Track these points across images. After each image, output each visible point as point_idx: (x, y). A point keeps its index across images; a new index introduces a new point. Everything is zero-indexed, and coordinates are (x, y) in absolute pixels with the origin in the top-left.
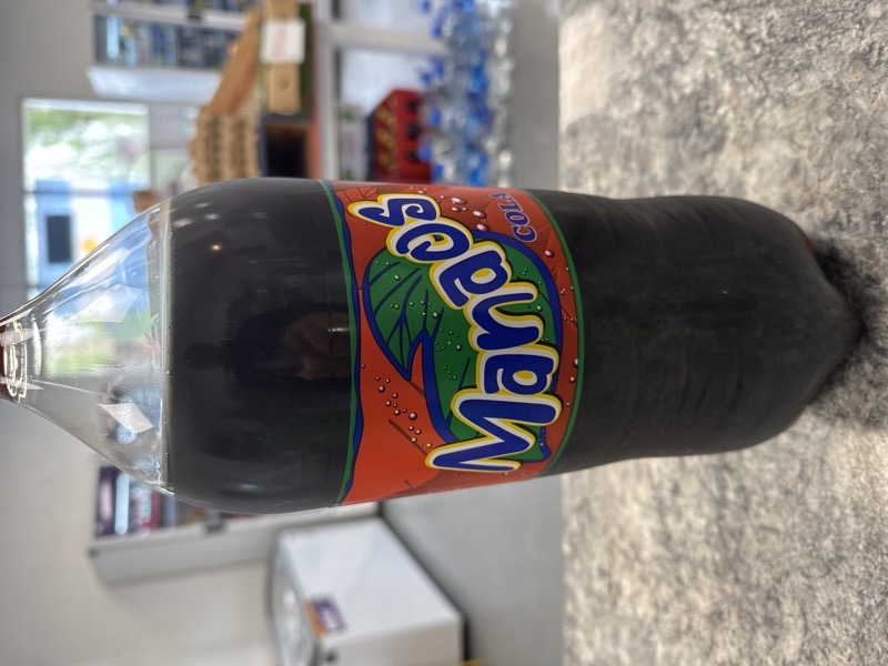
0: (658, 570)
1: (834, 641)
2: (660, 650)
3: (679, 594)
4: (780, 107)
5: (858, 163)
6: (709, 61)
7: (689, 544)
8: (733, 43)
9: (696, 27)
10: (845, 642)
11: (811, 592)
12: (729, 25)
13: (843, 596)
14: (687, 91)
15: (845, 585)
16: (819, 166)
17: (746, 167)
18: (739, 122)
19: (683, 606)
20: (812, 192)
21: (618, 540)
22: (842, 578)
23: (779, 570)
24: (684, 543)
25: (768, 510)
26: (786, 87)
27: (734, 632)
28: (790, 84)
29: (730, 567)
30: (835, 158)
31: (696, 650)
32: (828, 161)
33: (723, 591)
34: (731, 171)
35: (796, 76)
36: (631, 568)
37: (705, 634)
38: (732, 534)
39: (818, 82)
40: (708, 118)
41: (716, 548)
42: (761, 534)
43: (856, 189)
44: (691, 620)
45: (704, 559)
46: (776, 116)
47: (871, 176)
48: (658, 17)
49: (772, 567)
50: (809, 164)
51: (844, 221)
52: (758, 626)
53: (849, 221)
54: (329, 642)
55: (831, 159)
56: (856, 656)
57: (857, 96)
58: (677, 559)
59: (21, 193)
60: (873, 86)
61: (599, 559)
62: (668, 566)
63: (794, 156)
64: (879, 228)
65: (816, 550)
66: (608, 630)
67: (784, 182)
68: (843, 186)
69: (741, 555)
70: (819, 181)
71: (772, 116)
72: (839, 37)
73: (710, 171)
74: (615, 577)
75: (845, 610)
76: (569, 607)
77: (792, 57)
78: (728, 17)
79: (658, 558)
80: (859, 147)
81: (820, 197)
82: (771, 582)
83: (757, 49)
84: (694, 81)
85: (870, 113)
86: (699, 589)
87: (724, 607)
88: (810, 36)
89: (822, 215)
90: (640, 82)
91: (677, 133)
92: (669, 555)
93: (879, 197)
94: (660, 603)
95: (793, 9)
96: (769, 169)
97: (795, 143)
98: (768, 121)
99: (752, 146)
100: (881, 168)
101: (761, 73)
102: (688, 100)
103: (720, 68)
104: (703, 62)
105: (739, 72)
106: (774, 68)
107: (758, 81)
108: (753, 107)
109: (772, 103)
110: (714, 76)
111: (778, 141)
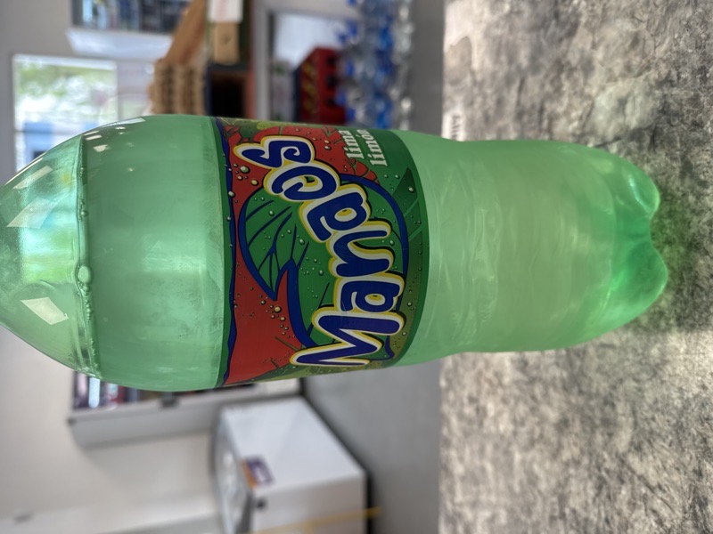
0: (517, 392)
1: (658, 431)
2: (518, 457)
3: (533, 410)
5: (688, 27)
7: (542, 367)
10: (667, 432)
11: (640, 394)
13: (666, 392)
15: (669, 384)
16: (656, 34)
17: (594, 46)
18: (590, 8)
19: (536, 419)
20: (649, 58)
21: (484, 371)
22: (666, 378)
23: (615, 378)
24: (537, 367)
27: (576, 435)
29: (575, 382)
30: (668, 26)
31: (546, 454)
32: (663, 29)
33: (568, 402)
34: (582, 51)
36: (494, 393)
37: (554, 439)
38: (578, 355)
40: (566, 9)
41: (564, 368)
42: (601, 350)
43: (685, 49)
44: (542, 430)
45: (554, 378)
47: (699, 37)
49: (609, 376)
50: (647, 35)
51: (675, 78)
52: (596, 427)
53: (679, 78)
54: (260, 492)
55: (666, 27)
56: (676, 441)
58: (532, 381)
59: (13, 131)
61: (469, 388)
62: (525, 387)
63: (635, 30)
64: (704, 79)
65: (646, 358)
66: (476, 447)
67: (626, 53)
68: (674, 48)
69: (585, 371)
73: (565, 55)
74: (482, 402)
75: (668, 405)
76: (445, 431)
79: (516, 382)
80: (689, 13)
81: (655, 61)
82: (608, 389)
86: (549, 404)
87: (569, 416)
89: (657, 76)
91: (539, 26)
92: (525, 378)
93: (704, 53)
94: (518, 418)
96: (614, 44)
97: (636, 18)
98: (614, 4)
99: (600, 27)
100: (707, 28)
111: (621, 19)
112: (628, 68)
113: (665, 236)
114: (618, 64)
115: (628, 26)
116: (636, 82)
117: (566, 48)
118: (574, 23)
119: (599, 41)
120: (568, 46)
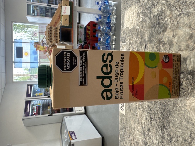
4: (187, 16)
6: (163, 4)
14: (156, 14)
18: (172, 22)
25: (178, 144)
28: (190, 9)
34: (169, 38)
35: (193, 6)
40: (162, 21)
46: (185, 20)
63: (191, 32)
67: (187, 41)
71: (183, 19)
73: (162, 38)
84: (158, 11)
90: (142, 13)
91: (152, 27)
96: (182, 37)
97: (191, 28)
98: (182, 21)
99: (176, 30)
101: (180, 6)
102: (156, 16)
103: (167, 6)
104: (161, 5)
105: (173, 7)
106: (185, 4)
107: (179, 8)
108: (177, 17)
109: (184, 15)
110: (164, 8)
111: (185, 27)
112: (188, 46)
114: (183, 44)
115: (188, 31)
116: (191, 52)
117: (162, 36)
118: (165, 27)
119: (175, 35)
120: (163, 35)
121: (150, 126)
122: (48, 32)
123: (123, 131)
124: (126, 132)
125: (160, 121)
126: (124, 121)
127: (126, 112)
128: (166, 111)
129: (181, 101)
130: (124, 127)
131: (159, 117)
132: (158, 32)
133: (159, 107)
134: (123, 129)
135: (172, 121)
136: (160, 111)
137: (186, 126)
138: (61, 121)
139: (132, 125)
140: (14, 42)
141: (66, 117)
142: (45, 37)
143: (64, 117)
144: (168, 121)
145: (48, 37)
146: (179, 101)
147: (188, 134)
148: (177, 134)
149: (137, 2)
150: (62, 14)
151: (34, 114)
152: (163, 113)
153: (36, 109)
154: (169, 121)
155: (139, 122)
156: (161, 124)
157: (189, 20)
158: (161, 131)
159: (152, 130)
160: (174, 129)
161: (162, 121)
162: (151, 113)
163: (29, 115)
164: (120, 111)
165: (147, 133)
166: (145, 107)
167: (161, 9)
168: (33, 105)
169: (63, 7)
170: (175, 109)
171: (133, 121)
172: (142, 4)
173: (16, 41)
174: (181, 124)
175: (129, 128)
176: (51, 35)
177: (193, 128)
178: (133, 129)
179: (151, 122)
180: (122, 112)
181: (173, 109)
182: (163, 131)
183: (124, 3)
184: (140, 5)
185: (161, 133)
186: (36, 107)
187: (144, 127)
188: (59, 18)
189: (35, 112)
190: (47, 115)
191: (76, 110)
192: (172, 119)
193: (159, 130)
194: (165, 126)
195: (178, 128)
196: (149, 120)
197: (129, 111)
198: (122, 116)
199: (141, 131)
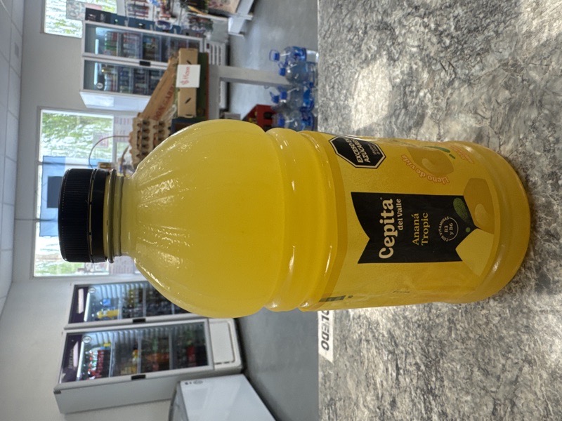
4: (467, 85)
5: (534, 128)
6: (412, 56)
8: (429, 40)
9: (403, 31)
12: (426, 26)
14: (398, 80)
16: (499, 133)
18: (435, 101)
26: (470, 69)
28: (474, 67)
30: (513, 126)
32: (507, 128)
35: (479, 59)
39: (496, 61)
40: (413, 100)
43: (532, 151)
46: (464, 94)
47: (546, 140)
48: (378, 29)
50: (491, 133)
55: (510, 126)
57: (530, 70)
60: (545, 59)
63: (478, 126)
64: (556, 186)
68: (521, 149)
70: (500, 146)
71: (460, 93)
72: (513, 21)
77: (474, 44)
78: (426, 20)
80: (534, 114)
83: (448, 42)
84: (402, 72)
85: (543, 83)
88: (488, 25)
91: (392, 114)
93: (554, 158)
95: (475, 5)
97: (479, 114)
98: (457, 98)
99: (445, 120)
100: (555, 132)
101: (451, 60)
102: (398, 87)
103: (420, 60)
104: (408, 57)
105: (435, 61)
106: (461, 54)
107: (449, 66)
108: (445, 88)
109: (460, 84)
110: (416, 67)
111: (465, 114)
113: (524, 353)
115: (471, 122)
117: (415, 136)
118: (421, 114)
119: (444, 133)
120: (417, 135)
121: (395, 391)
122: (136, 135)
123: (329, 413)
124: (336, 415)
125: (420, 373)
126: (332, 381)
127: (334, 356)
128: (431, 344)
129: (466, 314)
130: (332, 399)
131: (416, 364)
132: (404, 128)
133: (416, 335)
134: (328, 405)
135: (447, 372)
136: (418, 345)
137: (481, 385)
138: (171, 397)
139: (352, 392)
140: (44, 163)
141: (187, 384)
142: (130, 148)
143: (179, 382)
144: (439, 372)
145: (138, 148)
146: (461, 313)
147: (487, 408)
148: (461, 410)
149: (354, 50)
150: (178, 85)
151: (89, 373)
152: (426, 350)
153: (95, 359)
154: (440, 374)
155: (369, 383)
156: (421, 383)
157: (471, 95)
158: (423, 405)
159: (402, 403)
160: (454, 394)
161: (424, 374)
162: (396, 352)
163: (73, 378)
164: (321, 351)
165: (389, 414)
166: (380, 338)
167: (408, 69)
168: (88, 347)
169: (182, 69)
170: (453, 336)
171: (354, 381)
172: (366, 56)
173: (47, 160)
174: (469, 379)
175: (344, 401)
176: (145, 142)
177: (498, 387)
178: (353, 404)
179: (397, 379)
180: (325, 356)
181: (450, 339)
182: (428, 404)
183: (325, 55)
184: (361, 58)
185: (423, 412)
186: (96, 353)
187: (380, 396)
188: (168, 96)
189: (94, 369)
190: (129, 377)
191: (215, 361)
192: (449, 367)
193: (419, 403)
194: (431, 388)
195: (464, 393)
196: (391, 375)
197: (343, 351)
198: (326, 366)
199: (374, 406)
